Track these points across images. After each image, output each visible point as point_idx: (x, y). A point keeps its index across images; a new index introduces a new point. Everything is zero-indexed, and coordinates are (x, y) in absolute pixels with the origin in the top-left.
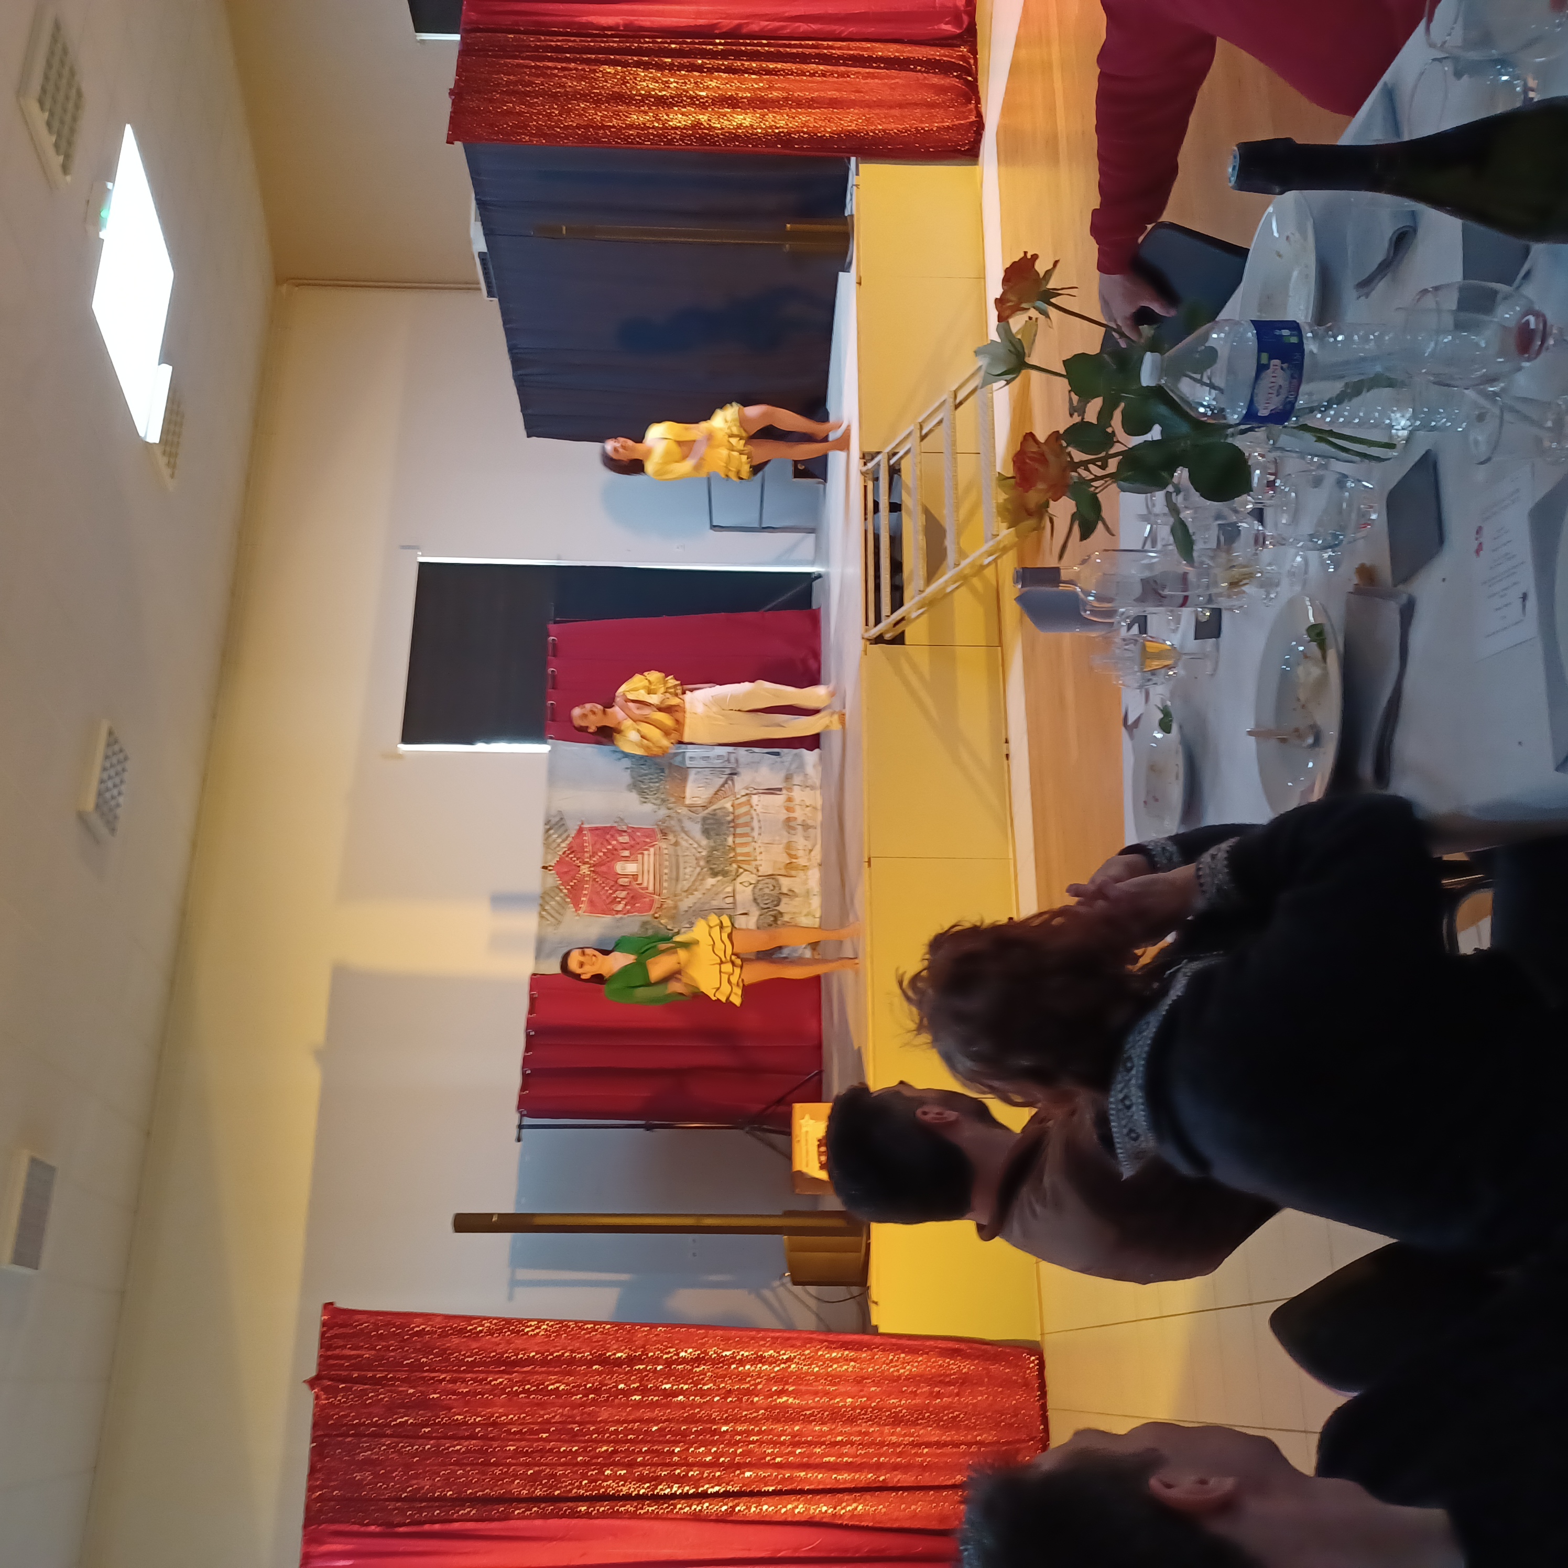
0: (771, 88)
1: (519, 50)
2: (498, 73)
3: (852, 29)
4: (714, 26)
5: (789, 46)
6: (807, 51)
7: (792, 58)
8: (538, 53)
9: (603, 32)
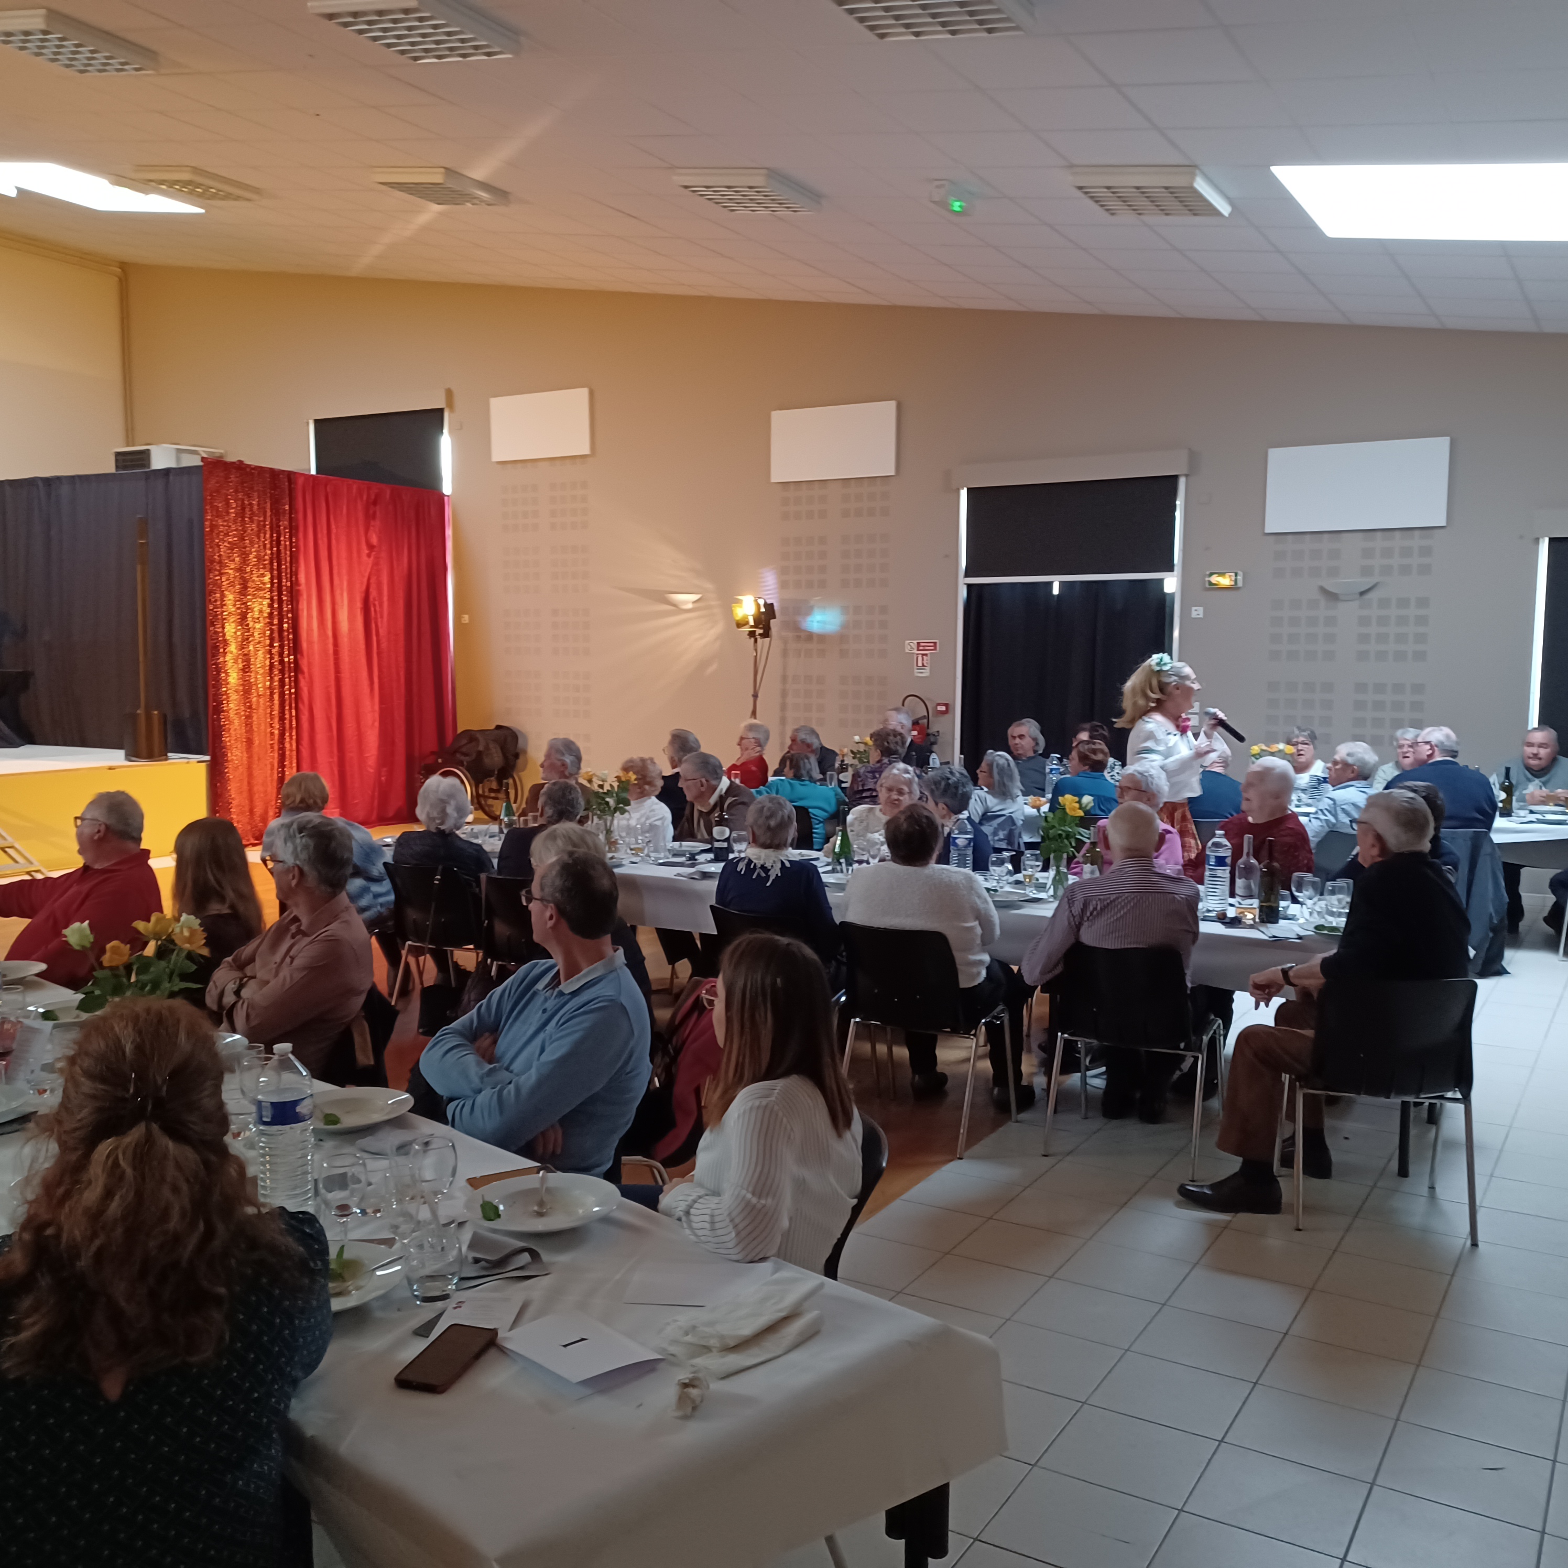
0: (259, 696)
1: (277, 513)
2: (259, 497)
3: (305, 752)
4: (302, 655)
5: (290, 708)
6: (287, 722)
7: (282, 712)
8: (275, 528)
9: (294, 574)
